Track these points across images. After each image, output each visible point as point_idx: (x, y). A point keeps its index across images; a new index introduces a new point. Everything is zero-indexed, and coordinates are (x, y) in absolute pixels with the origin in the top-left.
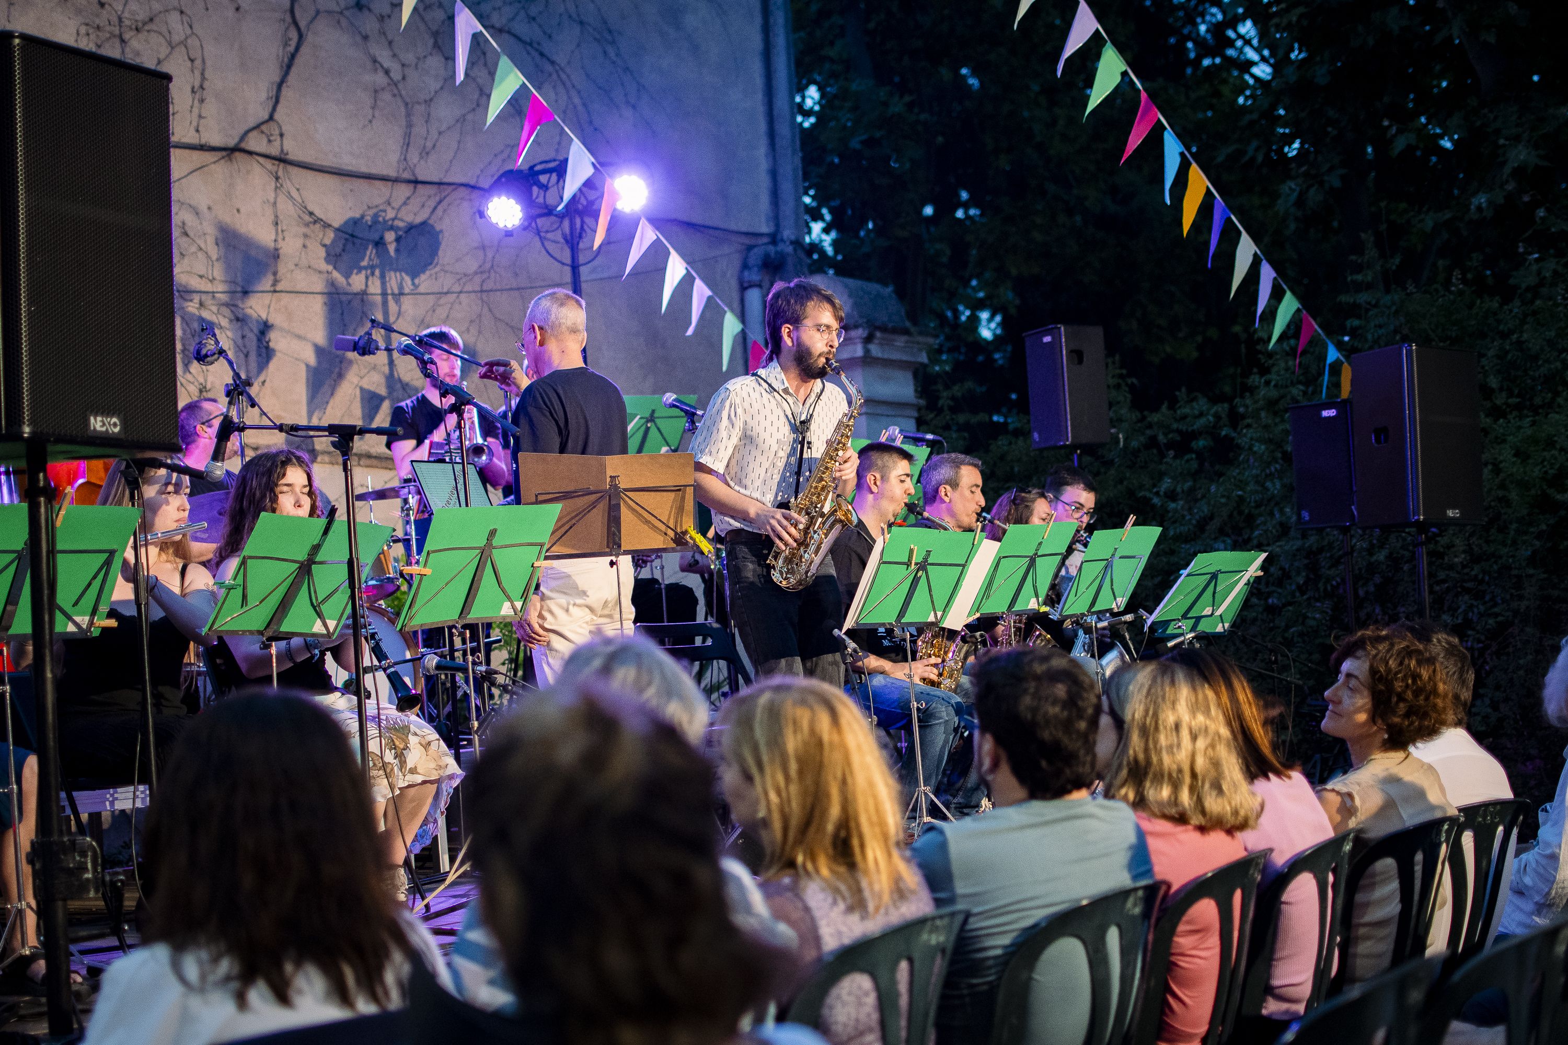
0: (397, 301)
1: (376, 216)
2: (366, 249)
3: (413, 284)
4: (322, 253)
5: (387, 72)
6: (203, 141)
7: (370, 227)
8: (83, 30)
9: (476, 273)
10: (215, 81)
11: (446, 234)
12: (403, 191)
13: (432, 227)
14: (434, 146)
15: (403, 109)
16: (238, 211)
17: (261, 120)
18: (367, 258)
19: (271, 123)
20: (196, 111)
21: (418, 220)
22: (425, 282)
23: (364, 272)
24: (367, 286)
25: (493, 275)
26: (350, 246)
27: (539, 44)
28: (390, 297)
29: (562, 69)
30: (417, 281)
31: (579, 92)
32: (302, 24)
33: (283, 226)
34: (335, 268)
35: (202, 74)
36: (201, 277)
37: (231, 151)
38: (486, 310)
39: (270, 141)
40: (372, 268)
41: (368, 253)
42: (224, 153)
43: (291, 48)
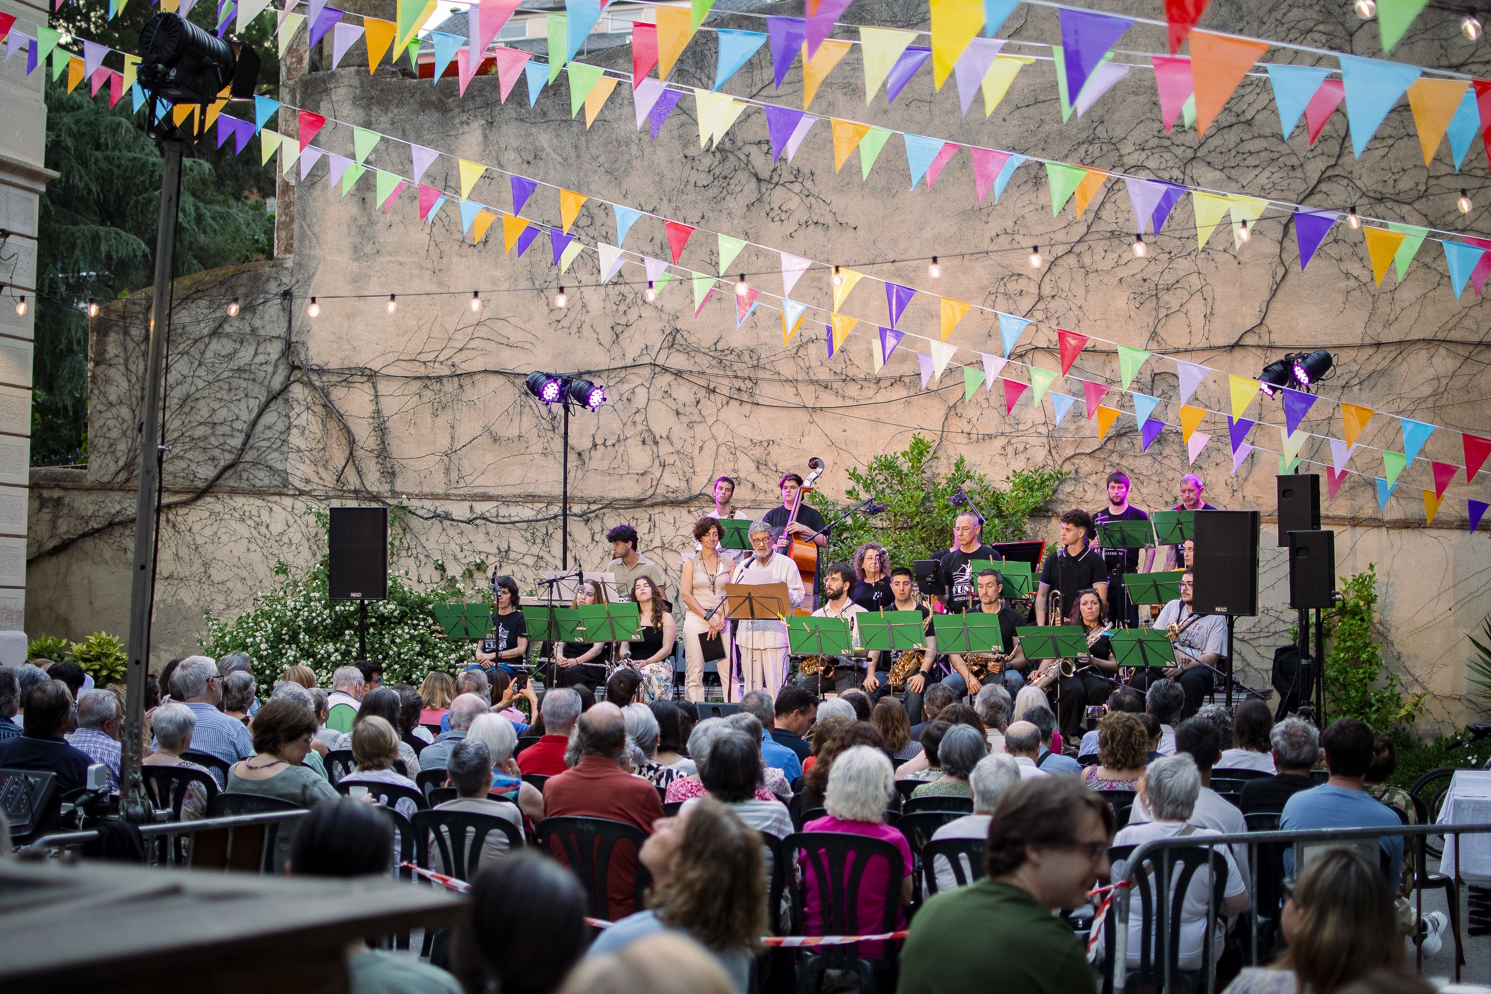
5: (1357, 279)
6: (1210, 345)
8: (1132, 296)
9: (1430, 396)
10: (1221, 309)
11: (1404, 374)
12: (1369, 351)
13: (1391, 371)
14: (1397, 318)
15: (1371, 299)
17: (1254, 326)
19: (1261, 326)
20: (1207, 328)
21: (1379, 368)
22: (1382, 407)
32: (1287, 264)
35: (1213, 306)
37: (1232, 347)
39: (1261, 337)
42: (1226, 350)
43: (1278, 279)
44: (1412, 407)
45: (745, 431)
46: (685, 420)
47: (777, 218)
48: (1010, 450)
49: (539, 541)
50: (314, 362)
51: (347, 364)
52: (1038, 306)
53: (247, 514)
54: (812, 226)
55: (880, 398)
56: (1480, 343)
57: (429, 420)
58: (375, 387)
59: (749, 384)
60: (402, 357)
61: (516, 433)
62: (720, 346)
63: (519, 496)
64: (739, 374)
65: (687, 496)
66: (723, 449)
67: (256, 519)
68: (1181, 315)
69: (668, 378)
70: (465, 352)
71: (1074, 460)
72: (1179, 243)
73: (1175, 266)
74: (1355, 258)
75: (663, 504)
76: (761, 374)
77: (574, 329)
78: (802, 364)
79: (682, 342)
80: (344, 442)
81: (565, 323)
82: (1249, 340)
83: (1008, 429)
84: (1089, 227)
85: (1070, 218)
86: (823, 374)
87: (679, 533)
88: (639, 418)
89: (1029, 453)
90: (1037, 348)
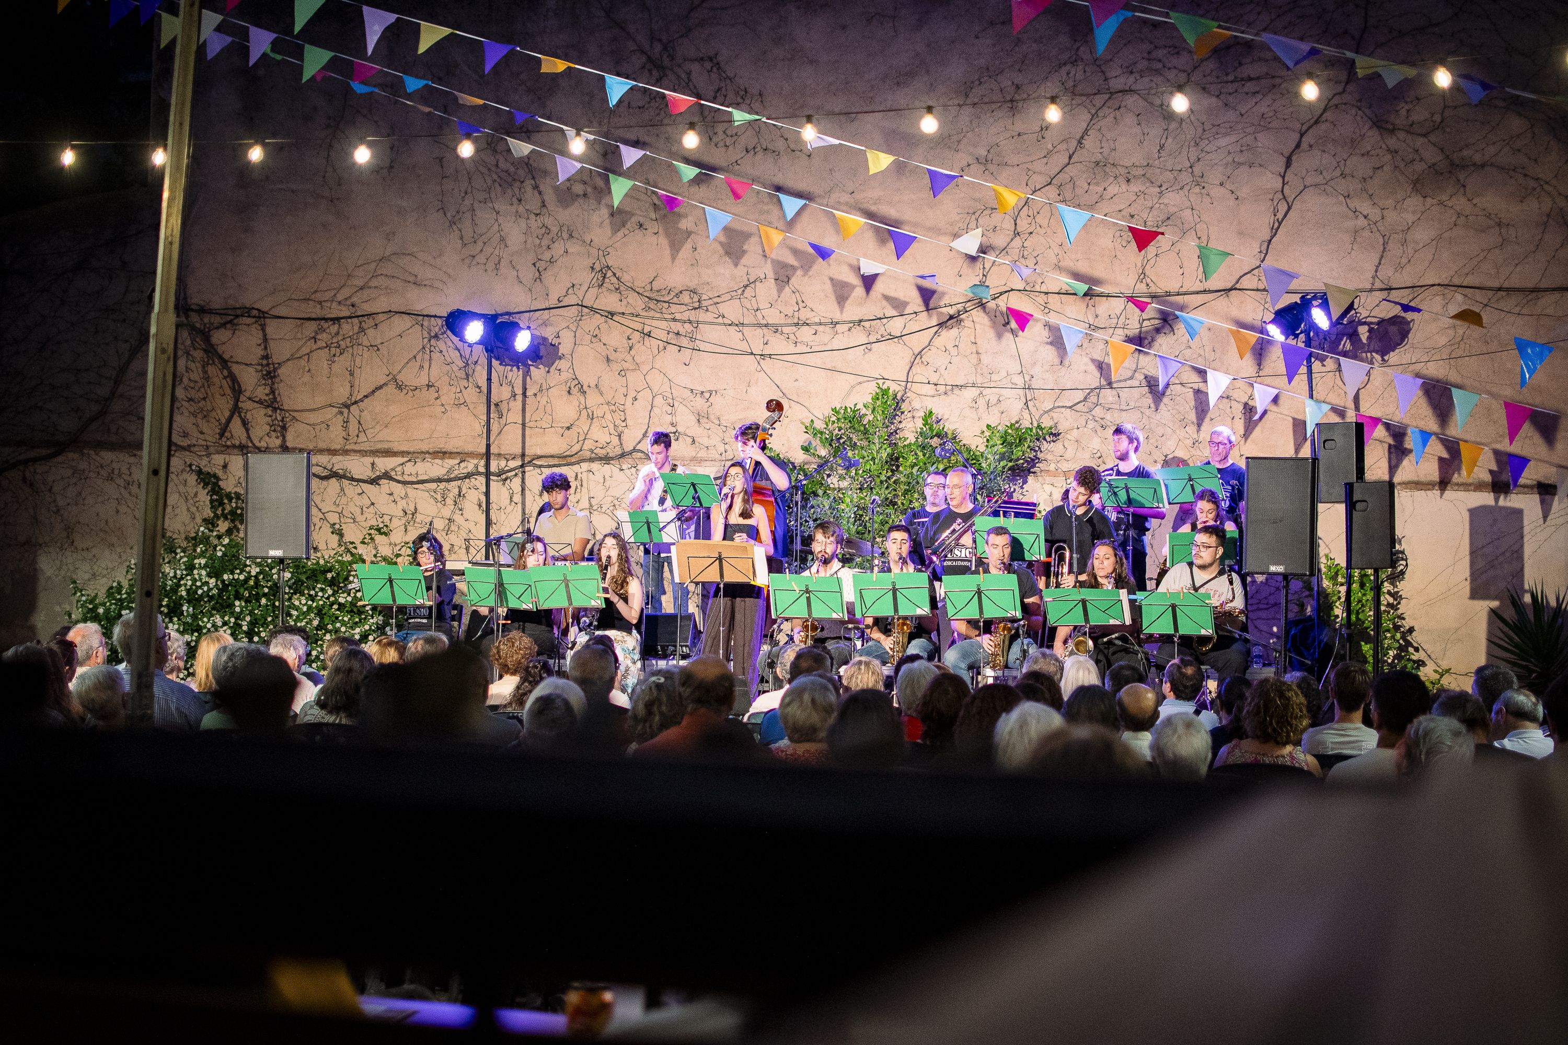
3: (1383, 360)
5: (1367, 217)
6: (1210, 289)
8: (1118, 234)
9: (1445, 346)
11: (1417, 324)
12: (1378, 297)
13: (1403, 319)
14: (1410, 260)
15: (1380, 240)
17: (1253, 267)
19: (1262, 268)
20: (1201, 269)
21: (1390, 315)
22: (1393, 357)
25: (1462, 346)
27: (1524, 168)
30: (1386, 358)
32: (1290, 200)
37: (1228, 291)
38: (1452, 372)
39: (1259, 280)
42: (1221, 293)
43: (1280, 216)
44: (1426, 358)
45: (684, 378)
46: (616, 367)
47: (721, 144)
48: (982, 402)
49: (449, 501)
50: (195, 300)
51: (231, 303)
52: (1013, 244)
53: (116, 472)
54: (760, 154)
55: (838, 343)
56: (1500, 289)
57: (325, 366)
58: (263, 330)
59: (687, 325)
60: (293, 296)
61: (423, 380)
62: (656, 286)
63: (428, 452)
64: (678, 316)
65: (618, 451)
66: (659, 400)
67: (126, 477)
68: (1173, 255)
69: (598, 320)
70: (366, 292)
71: (1051, 414)
72: (1170, 176)
73: (1166, 201)
74: (1365, 195)
75: (591, 460)
76: (702, 316)
77: (491, 265)
78: (749, 306)
79: (614, 280)
80: (228, 391)
81: (481, 258)
82: (1246, 283)
83: (979, 380)
84: (1070, 158)
85: (1050, 146)
86: (773, 317)
87: (609, 493)
88: (562, 364)
89: (1003, 406)
90: (1012, 290)
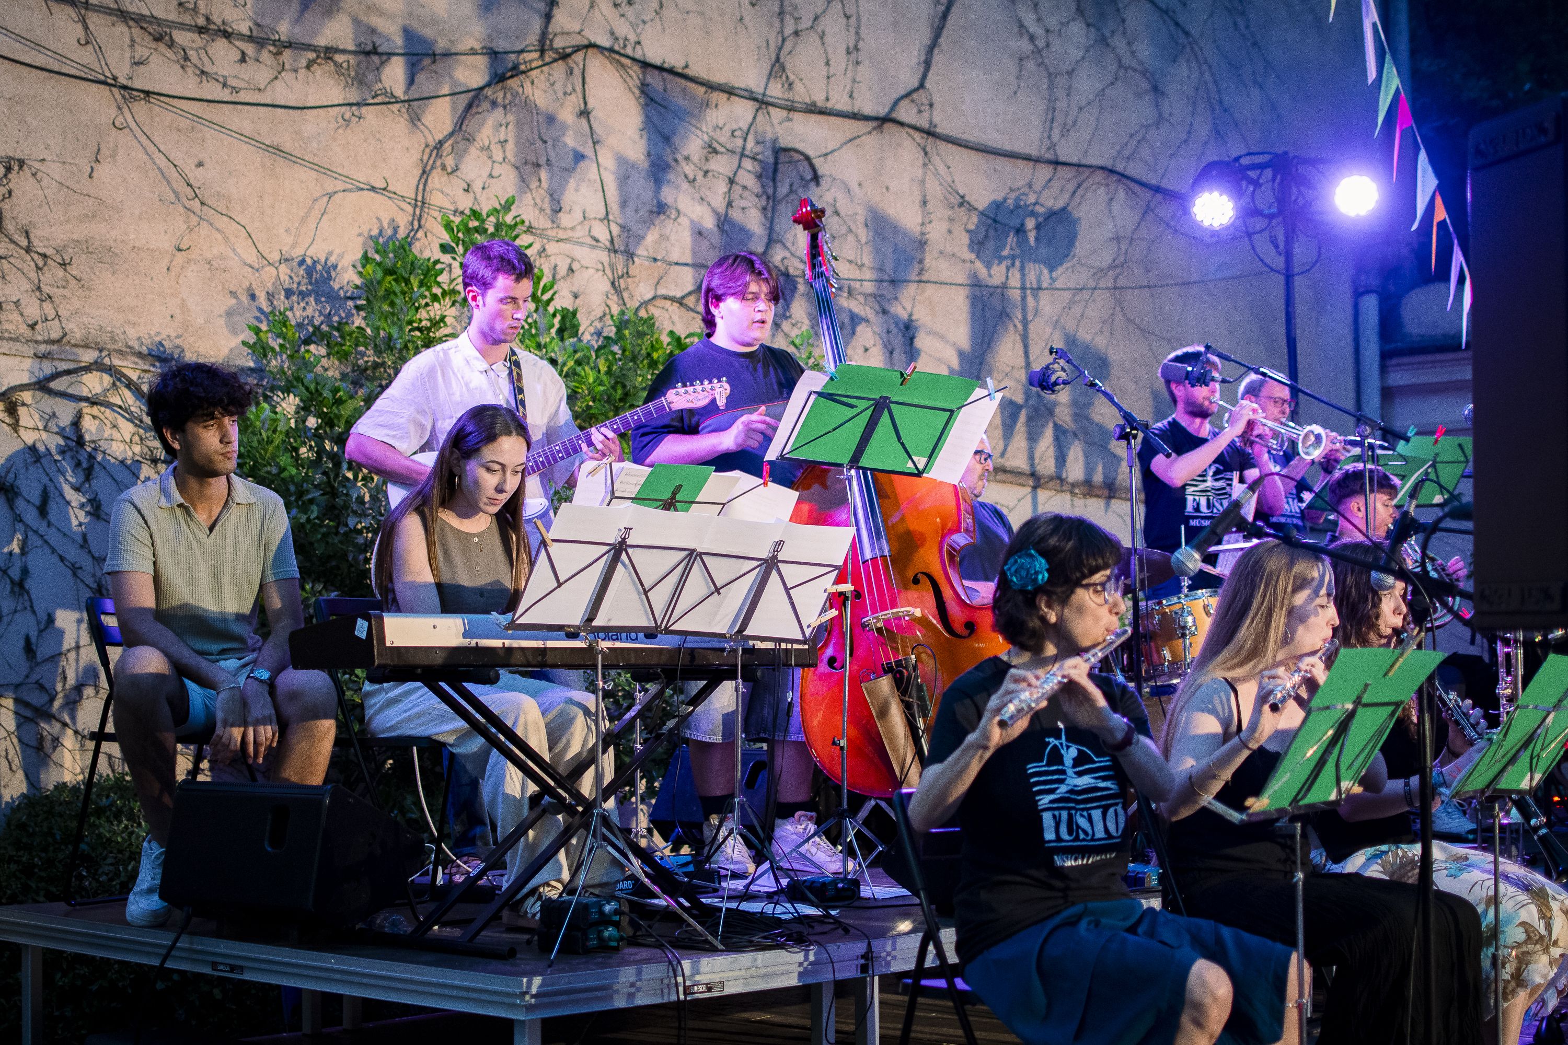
0: (1035, 297)
1: (1017, 199)
2: (1008, 237)
3: (1051, 278)
4: (965, 239)
5: (1032, 38)
6: (856, 110)
7: (1012, 211)
9: (1110, 268)
10: (869, 44)
11: (1083, 223)
12: (1044, 172)
13: (1070, 214)
14: (1075, 123)
15: (1046, 81)
16: (887, 188)
17: (912, 87)
18: (1008, 247)
19: (921, 91)
20: (849, 73)
21: (1058, 206)
22: (1062, 275)
23: (1005, 262)
24: (1007, 278)
25: (1126, 270)
26: (992, 232)
27: (1174, 12)
28: (1029, 292)
29: (1195, 42)
30: (1054, 275)
31: (1210, 67)
33: (930, 207)
34: (978, 257)
35: (857, 33)
36: (850, 262)
37: (884, 121)
38: (1118, 309)
39: (920, 111)
40: (1013, 257)
41: (1009, 240)
42: (875, 124)
43: (942, 7)
55: (281, 93)
68: (814, 38)
89: (578, 282)
90: (591, 46)
